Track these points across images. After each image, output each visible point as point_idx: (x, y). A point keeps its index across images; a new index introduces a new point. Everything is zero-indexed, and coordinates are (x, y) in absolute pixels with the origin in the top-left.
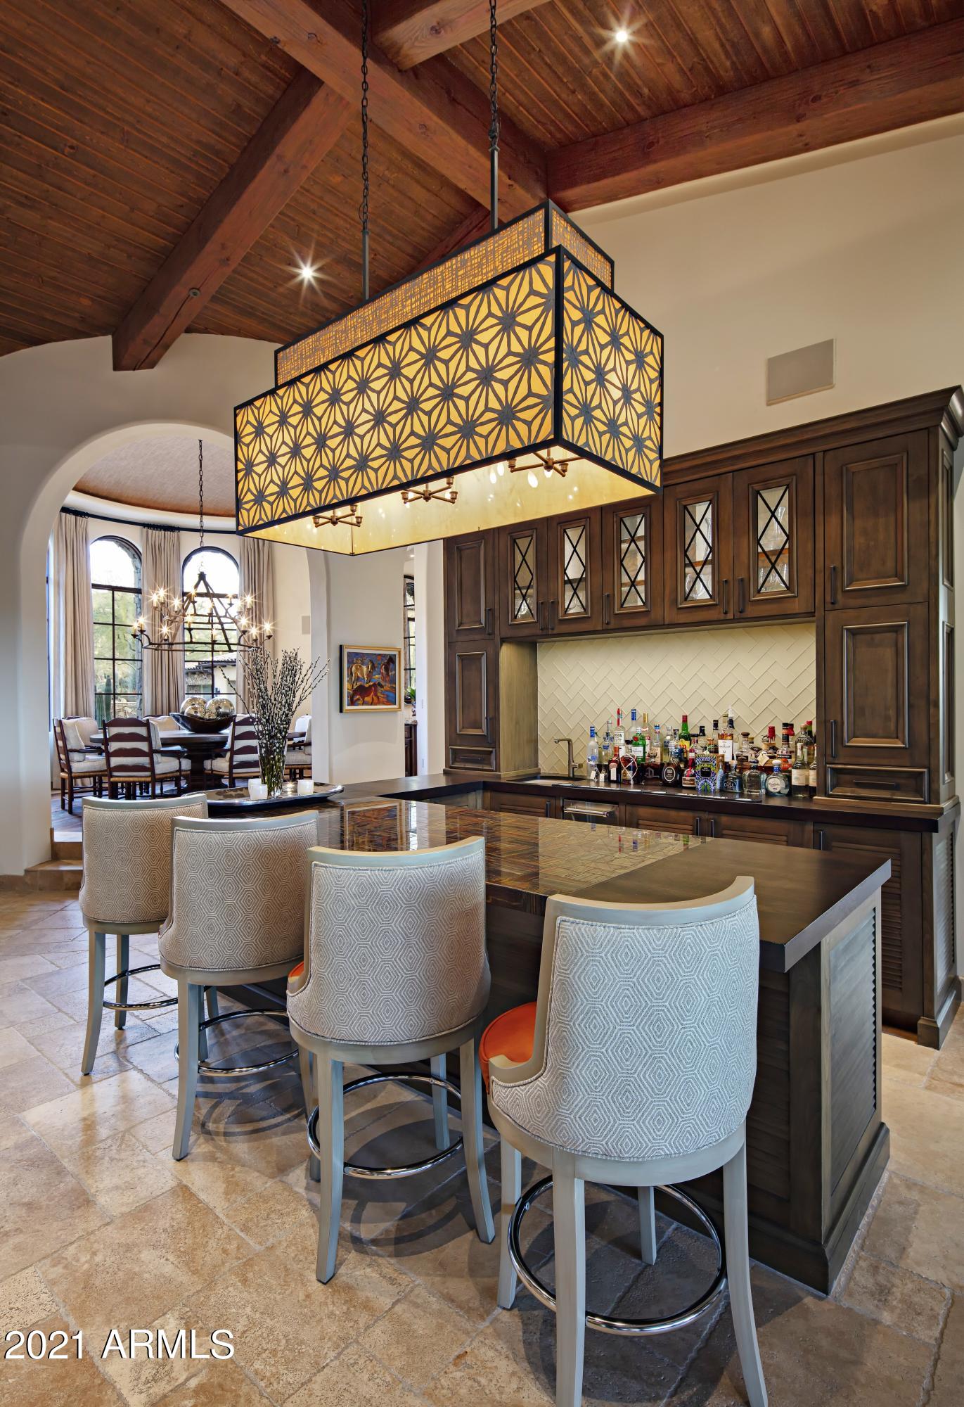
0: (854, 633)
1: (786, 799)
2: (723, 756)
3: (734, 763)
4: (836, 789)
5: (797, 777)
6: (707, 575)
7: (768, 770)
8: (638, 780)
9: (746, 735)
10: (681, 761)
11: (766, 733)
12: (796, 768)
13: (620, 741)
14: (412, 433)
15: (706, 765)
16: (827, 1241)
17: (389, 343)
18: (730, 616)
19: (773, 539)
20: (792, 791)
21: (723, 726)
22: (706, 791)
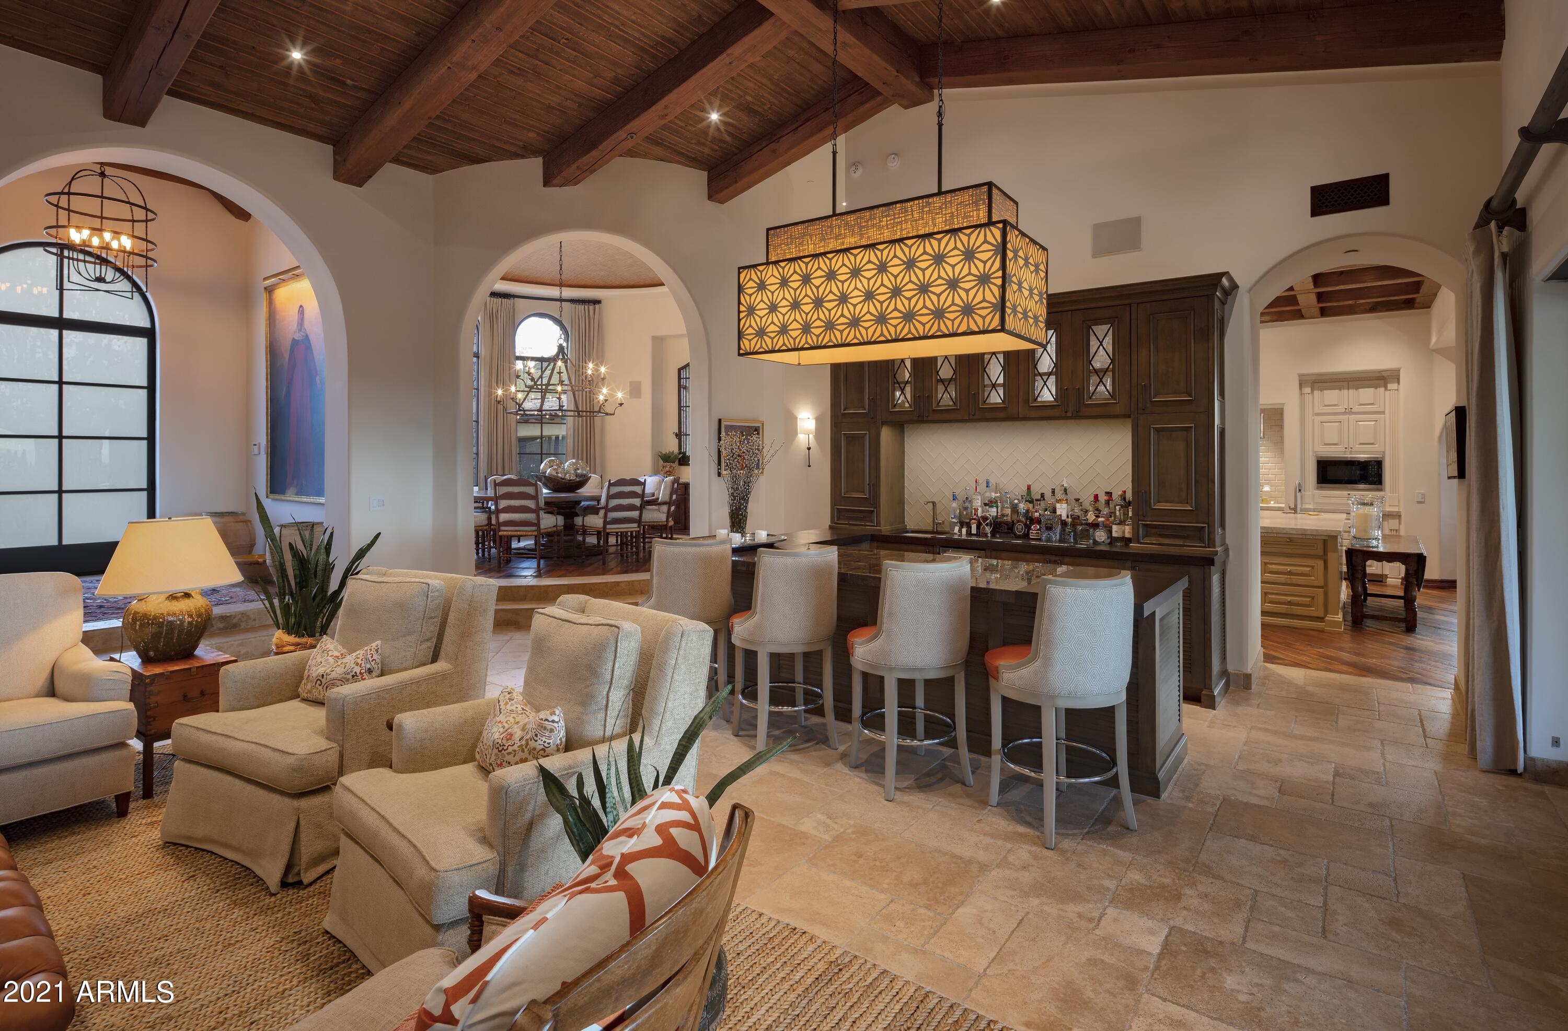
0: (1158, 430)
1: (1108, 546)
2: (1061, 515)
3: (1070, 520)
4: (1146, 539)
5: (1116, 531)
6: (1052, 381)
7: (1095, 526)
8: (993, 534)
9: (1077, 500)
10: (1027, 519)
11: (1092, 498)
12: (1116, 524)
13: (978, 503)
14: (896, 309)
15: (1049, 522)
16: (1160, 770)
17: (878, 249)
18: (1069, 414)
19: (1101, 360)
20: (1112, 540)
21: (1059, 494)
22: (1049, 540)
